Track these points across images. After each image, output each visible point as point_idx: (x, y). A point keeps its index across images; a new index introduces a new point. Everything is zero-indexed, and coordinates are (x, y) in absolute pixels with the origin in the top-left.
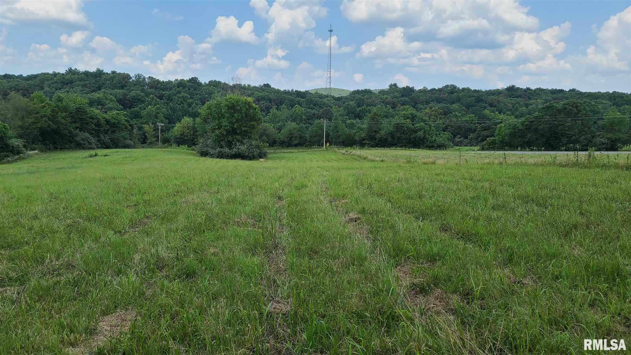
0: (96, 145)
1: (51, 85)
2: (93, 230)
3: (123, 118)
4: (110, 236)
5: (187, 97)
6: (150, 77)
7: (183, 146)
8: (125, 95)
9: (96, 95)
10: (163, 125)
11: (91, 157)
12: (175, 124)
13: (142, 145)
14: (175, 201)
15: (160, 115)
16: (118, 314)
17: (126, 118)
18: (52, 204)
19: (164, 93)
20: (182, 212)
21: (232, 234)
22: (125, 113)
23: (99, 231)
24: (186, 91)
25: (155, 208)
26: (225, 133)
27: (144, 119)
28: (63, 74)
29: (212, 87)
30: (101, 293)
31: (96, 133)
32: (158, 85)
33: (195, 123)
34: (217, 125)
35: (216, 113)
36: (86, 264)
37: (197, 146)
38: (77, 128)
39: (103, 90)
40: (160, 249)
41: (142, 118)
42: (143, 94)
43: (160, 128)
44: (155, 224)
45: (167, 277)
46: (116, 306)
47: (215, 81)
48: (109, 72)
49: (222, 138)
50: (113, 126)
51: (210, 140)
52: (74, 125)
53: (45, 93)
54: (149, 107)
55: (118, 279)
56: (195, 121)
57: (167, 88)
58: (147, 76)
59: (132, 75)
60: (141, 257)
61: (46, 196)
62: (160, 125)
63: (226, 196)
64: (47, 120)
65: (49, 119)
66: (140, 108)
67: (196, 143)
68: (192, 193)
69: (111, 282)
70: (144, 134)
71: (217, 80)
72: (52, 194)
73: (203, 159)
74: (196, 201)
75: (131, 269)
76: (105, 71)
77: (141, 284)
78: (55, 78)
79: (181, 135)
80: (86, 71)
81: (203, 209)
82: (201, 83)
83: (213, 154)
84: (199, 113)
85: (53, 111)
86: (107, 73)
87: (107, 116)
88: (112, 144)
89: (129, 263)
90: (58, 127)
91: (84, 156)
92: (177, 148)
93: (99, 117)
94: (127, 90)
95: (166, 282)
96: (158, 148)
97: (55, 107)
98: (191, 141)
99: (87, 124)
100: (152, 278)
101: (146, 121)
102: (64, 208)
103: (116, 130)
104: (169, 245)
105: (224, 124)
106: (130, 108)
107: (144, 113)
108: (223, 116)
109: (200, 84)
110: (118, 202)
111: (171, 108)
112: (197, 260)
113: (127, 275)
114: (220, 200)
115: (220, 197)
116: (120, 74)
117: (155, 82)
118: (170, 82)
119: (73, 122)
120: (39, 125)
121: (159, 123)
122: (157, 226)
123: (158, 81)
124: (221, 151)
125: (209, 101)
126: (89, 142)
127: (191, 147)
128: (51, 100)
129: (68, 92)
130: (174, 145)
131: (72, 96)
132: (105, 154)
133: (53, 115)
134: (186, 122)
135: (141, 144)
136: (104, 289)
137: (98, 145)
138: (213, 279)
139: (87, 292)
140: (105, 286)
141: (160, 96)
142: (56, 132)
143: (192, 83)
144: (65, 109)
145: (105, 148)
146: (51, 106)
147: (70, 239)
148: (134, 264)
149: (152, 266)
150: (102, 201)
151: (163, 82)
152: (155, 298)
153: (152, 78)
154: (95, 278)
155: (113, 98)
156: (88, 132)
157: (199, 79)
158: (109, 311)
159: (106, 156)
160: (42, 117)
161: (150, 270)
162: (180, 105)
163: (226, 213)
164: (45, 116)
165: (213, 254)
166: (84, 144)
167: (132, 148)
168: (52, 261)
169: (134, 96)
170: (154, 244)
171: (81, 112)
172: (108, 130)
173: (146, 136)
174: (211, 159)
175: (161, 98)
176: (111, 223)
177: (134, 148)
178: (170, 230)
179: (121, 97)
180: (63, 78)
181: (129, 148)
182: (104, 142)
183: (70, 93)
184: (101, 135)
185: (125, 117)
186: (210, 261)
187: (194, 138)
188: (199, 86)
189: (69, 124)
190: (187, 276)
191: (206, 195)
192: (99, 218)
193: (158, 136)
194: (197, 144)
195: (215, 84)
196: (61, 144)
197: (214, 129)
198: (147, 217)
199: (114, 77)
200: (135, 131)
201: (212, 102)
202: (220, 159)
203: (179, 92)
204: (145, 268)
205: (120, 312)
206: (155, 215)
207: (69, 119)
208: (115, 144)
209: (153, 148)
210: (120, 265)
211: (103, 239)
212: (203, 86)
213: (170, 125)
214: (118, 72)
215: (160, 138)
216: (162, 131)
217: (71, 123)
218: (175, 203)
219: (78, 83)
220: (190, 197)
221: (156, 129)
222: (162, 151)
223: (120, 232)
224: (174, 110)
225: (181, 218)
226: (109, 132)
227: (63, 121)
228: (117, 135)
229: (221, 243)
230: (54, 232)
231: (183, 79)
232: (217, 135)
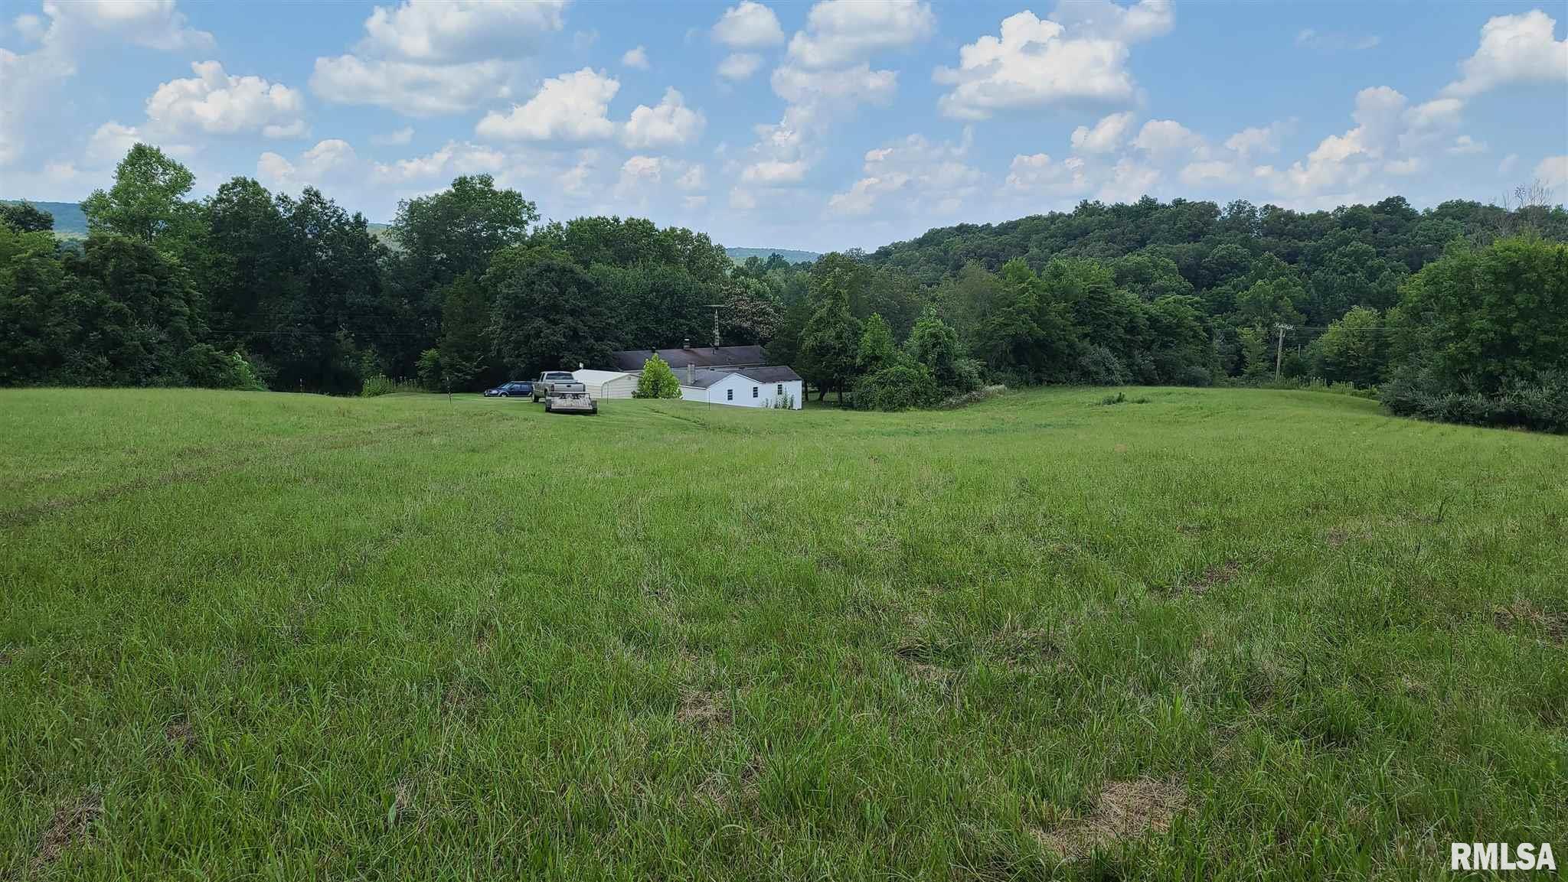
0: (1122, 376)
1: (1043, 242)
2: (1101, 573)
3: (1192, 311)
4: (1137, 595)
5: (1366, 252)
6: (1267, 207)
7: (1342, 385)
8: (1201, 256)
9: (1132, 259)
10: (1291, 327)
11: (1109, 402)
12: (1324, 324)
13: (1233, 378)
14: (1306, 531)
15: (1287, 304)
16: (1145, 785)
17: (1197, 313)
18: (1022, 503)
19: (1301, 244)
20: (1325, 563)
21: (1477, 648)
22: (1197, 298)
23: (1116, 578)
24: (1365, 236)
25: (1252, 542)
26: (1477, 350)
27: (1242, 314)
28: (1070, 216)
29: (1448, 219)
30: (1109, 726)
31: (1124, 350)
32: (1286, 225)
33: (1384, 323)
34: (1451, 328)
35: (1455, 294)
36: (1084, 650)
37: (1385, 386)
38: (1086, 335)
39: (1149, 247)
40: (1257, 648)
41: (1236, 310)
42: (1245, 251)
43: (1281, 335)
44: (1250, 582)
45: (1272, 725)
46: (1140, 765)
47: (1460, 203)
48: (1168, 202)
49: (1466, 366)
50: (1166, 332)
51: (1426, 370)
52: (1080, 330)
53: (1030, 259)
54: (1259, 282)
55: (1149, 702)
56: (1384, 318)
57: (1312, 232)
58: (1259, 205)
59: (1222, 204)
60: (1208, 660)
61: (1012, 485)
62: (1282, 328)
63: (1464, 534)
64: (1028, 318)
65: (1032, 315)
66: (1234, 287)
67: (1382, 377)
68: (1357, 514)
69: (1134, 705)
70: (1238, 352)
71: (1467, 199)
72: (1023, 482)
73: (1399, 422)
74: (1369, 538)
75: (1180, 685)
76: (1159, 202)
77: (1205, 726)
78: (1053, 226)
79: (1341, 354)
80: (1117, 205)
81: (1388, 562)
82: (1414, 212)
83: (1431, 411)
84: (1398, 296)
85: (1041, 298)
86: (1163, 206)
87: (1153, 309)
88: (1158, 375)
89: (1176, 669)
90: (1049, 335)
91: (1095, 401)
92: (1325, 388)
93: (1134, 309)
94: (1206, 242)
95: (1269, 739)
96: (1272, 388)
97: (1046, 291)
98: (1367, 371)
99: (1108, 327)
100: (1232, 719)
101: (1247, 320)
102: (1045, 516)
103: (1172, 342)
104: (1283, 643)
105: (1476, 325)
106: (1210, 287)
107: (1242, 298)
108: (1476, 302)
109: (1410, 216)
110: (1162, 515)
111: (1317, 284)
112: (1361, 699)
113: (1170, 696)
114: (1445, 544)
115: (1443, 534)
116: (1193, 205)
117: (1280, 217)
118: (1322, 216)
119: (1080, 324)
120: (1011, 331)
121: (1280, 322)
122: (1255, 590)
123: (1290, 216)
124: (1460, 404)
125: (1433, 260)
126: (1108, 370)
127: (1364, 388)
128: (1039, 276)
129: (1075, 255)
130: (1316, 382)
131: (1082, 263)
132: (1139, 398)
133: (1040, 308)
134: (1359, 321)
135: (1230, 376)
136: (1117, 716)
137: (1126, 375)
138: (1405, 763)
139: (1079, 717)
140: (1119, 710)
141: (1289, 254)
142: (1042, 345)
143: (1387, 213)
144: (1066, 295)
145: (1140, 384)
146: (1038, 288)
147: (1052, 585)
148: (1189, 673)
149: (1233, 689)
150: (1124, 509)
151: (1303, 217)
152: (1237, 773)
153: (1274, 208)
154: (1100, 687)
155: (1173, 264)
156: (1107, 345)
157: (1408, 201)
158: (1126, 773)
159: (1142, 401)
160: (1019, 313)
161: (1227, 696)
162: (1345, 274)
163: (1462, 584)
164: (1025, 311)
165: (1412, 693)
166: (1097, 373)
167: (1203, 386)
168: (1015, 629)
169: (1222, 257)
170: (1241, 633)
171: (1099, 300)
172: (1153, 341)
173: (1242, 358)
174: (1426, 424)
175: (1291, 258)
176: (1141, 563)
177: (1211, 385)
178: (1289, 605)
179: (1190, 261)
180: (1069, 225)
181: (1197, 386)
182: (1140, 369)
183: (1078, 257)
184: (1136, 352)
185: (1196, 309)
186: (1399, 711)
187: (1375, 364)
188: (1408, 220)
189: (1072, 328)
190: (1329, 737)
191: (1401, 523)
192: (1117, 549)
193: (1276, 357)
194: (1386, 381)
195: (1459, 213)
196: (1050, 372)
197: (1443, 340)
198: (1230, 562)
199: (1180, 213)
200: (1216, 343)
201: (1444, 263)
202: (1453, 426)
203: (1346, 242)
204: (1215, 691)
205: (1146, 781)
206: (1250, 560)
207: (1071, 316)
208: (1165, 375)
209: (1259, 387)
210: (1156, 669)
211: (1121, 599)
212: (1421, 219)
213: (1311, 329)
214: (1188, 201)
215: (1278, 364)
216: (1287, 343)
217: (1074, 325)
218: (1306, 536)
219: (1097, 233)
220: (1352, 525)
221: (1271, 340)
222: (1281, 396)
223: (1161, 589)
224: (1326, 289)
225: (1320, 579)
226: (1155, 347)
227: (1059, 321)
228: (1171, 354)
229: (1437, 667)
230: (1024, 566)
231: (1360, 206)
232: (1451, 357)
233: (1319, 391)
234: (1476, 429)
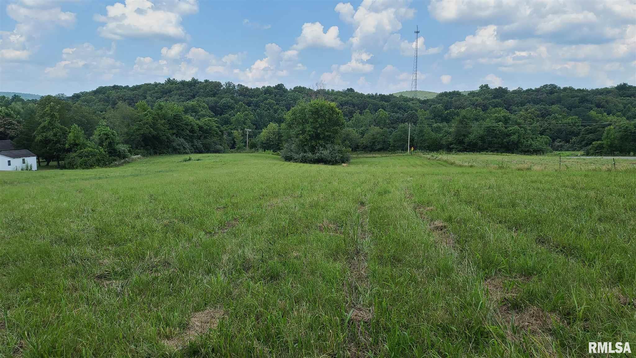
0: (190, 150)
1: (153, 95)
2: (186, 230)
3: (214, 124)
4: (201, 237)
5: (273, 103)
6: (239, 85)
7: (269, 151)
8: (217, 102)
9: (191, 103)
10: (251, 130)
11: (185, 161)
12: (261, 129)
13: (232, 150)
14: (260, 205)
15: (248, 121)
16: (208, 311)
17: (217, 125)
18: (151, 204)
19: (252, 99)
20: (267, 215)
21: (314, 239)
22: (216, 119)
23: (192, 231)
24: (272, 97)
25: (242, 211)
26: (308, 138)
27: (233, 125)
28: (163, 84)
29: (297, 93)
30: (193, 291)
31: (190, 139)
32: (246, 92)
33: (280, 129)
34: (300, 130)
35: (301, 119)
36: (181, 262)
37: (282, 151)
38: (174, 134)
39: (197, 98)
40: (246, 250)
41: (231, 124)
42: (232, 101)
43: (247, 133)
44: (242, 226)
45: (252, 278)
46: (206, 304)
47: (300, 87)
48: (203, 81)
49: (306, 143)
50: (205, 132)
51: (294, 145)
52: (171, 131)
53: (147, 102)
54: (238, 113)
55: (208, 278)
56: (280, 127)
57: (255, 95)
58: (236, 84)
59: (223, 83)
60: (229, 258)
61: (146, 198)
62: (248, 130)
63: (308, 200)
64: (149, 126)
65: (150, 126)
66: (230, 115)
67: (281, 148)
68: (276, 197)
69: (202, 280)
70: (233, 139)
71: (302, 86)
72: (151, 196)
73: (287, 163)
74: (280, 205)
75: (219, 269)
76: (199, 80)
77: (229, 283)
78: (156, 88)
79: (267, 140)
80: (182, 81)
81: (286, 213)
82: (287, 90)
83: (296, 159)
84: (284, 119)
85: (154, 118)
86: (201, 82)
87: (200, 123)
88: (204, 149)
89: (217, 263)
90: (158, 134)
91: (180, 161)
92: (264, 152)
93: (192, 123)
94: (218, 97)
95: (251, 283)
96: (246, 153)
97: (155, 115)
98: (276, 146)
99: (183, 130)
100: (239, 279)
101: (235, 127)
102: (162, 209)
103: (208, 136)
104: (255, 247)
105: (308, 129)
106: (221, 115)
107: (233, 119)
108: (307, 121)
109: (285, 91)
110: (209, 204)
111: (258, 114)
112: (281, 262)
113: (216, 275)
114: (303, 205)
115: (302, 201)
116: (212, 82)
117: (243, 89)
118: (257, 89)
119: (171, 129)
120: (142, 132)
121: (247, 128)
122: (244, 229)
123: (247, 88)
124: (305, 156)
125: (293, 107)
126: (184, 148)
127: (276, 152)
128: (152, 109)
129: (167, 100)
130: (260, 150)
131: (170, 104)
132: (197, 159)
133: (153, 122)
134: (272, 128)
135: (231, 149)
136: (195, 286)
137: (192, 150)
138: (295, 282)
139: (181, 289)
140: (196, 284)
141: (248, 103)
142: (156, 138)
143: (278, 89)
144: (164, 117)
145: (198, 153)
146: (152, 114)
147: (166, 238)
148: (222, 264)
149: (239, 267)
150: (194, 203)
151: (251, 89)
152: (241, 298)
153: (241, 85)
154: (188, 275)
155: (206, 105)
156: (183, 138)
157: (284, 86)
158: (200, 308)
159: (198, 160)
160: (144, 124)
161: (237, 270)
162: (267, 111)
163: (309, 218)
164: (147, 123)
165: (296, 257)
166: (179, 149)
167: (221, 153)
168: (151, 258)
169: (224, 103)
170: (240, 246)
171: (178, 119)
172: (201, 136)
173: (235, 142)
174: (296, 164)
175: (249, 104)
176: (202, 224)
177: (224, 152)
178: (256, 232)
179: (213, 104)
180: (163, 88)
181: (219, 153)
182: (196, 147)
183: (168, 101)
184: (195, 140)
185: (216, 123)
186: (293, 264)
187: (279, 143)
188: (285, 92)
189: (167, 131)
190: (272, 278)
191: (290, 199)
192: (192, 220)
193: (246, 141)
194: (282, 149)
195: (300, 90)
196: (160, 149)
197: (298, 134)
198: (235, 219)
199: (207, 85)
200: (225, 136)
201: (297, 108)
202: (303, 164)
203: (266, 99)
204: (232, 269)
205: (209, 309)
206: (242, 218)
207: (167, 126)
208: (207, 149)
209: (241, 153)
210: (210, 264)
211: (195, 239)
212: (289, 92)
213: (257, 131)
214: (210, 81)
215: (247, 144)
216: (250, 136)
217: (169, 129)
218: (260, 207)
219: (175, 92)
220: (274, 201)
221: (244, 135)
222: (249, 156)
223: (210, 233)
224: (261, 116)
225: (266, 222)
226: (202, 138)
227: (163, 128)
228: (208, 141)
229: (303, 247)
230: (153, 231)
231: (270, 86)
232: (301, 140)
233: (261, 154)
234: (310, 165)
